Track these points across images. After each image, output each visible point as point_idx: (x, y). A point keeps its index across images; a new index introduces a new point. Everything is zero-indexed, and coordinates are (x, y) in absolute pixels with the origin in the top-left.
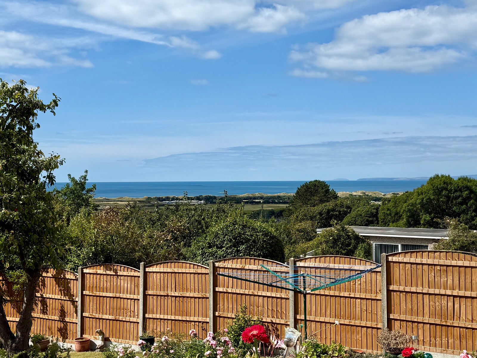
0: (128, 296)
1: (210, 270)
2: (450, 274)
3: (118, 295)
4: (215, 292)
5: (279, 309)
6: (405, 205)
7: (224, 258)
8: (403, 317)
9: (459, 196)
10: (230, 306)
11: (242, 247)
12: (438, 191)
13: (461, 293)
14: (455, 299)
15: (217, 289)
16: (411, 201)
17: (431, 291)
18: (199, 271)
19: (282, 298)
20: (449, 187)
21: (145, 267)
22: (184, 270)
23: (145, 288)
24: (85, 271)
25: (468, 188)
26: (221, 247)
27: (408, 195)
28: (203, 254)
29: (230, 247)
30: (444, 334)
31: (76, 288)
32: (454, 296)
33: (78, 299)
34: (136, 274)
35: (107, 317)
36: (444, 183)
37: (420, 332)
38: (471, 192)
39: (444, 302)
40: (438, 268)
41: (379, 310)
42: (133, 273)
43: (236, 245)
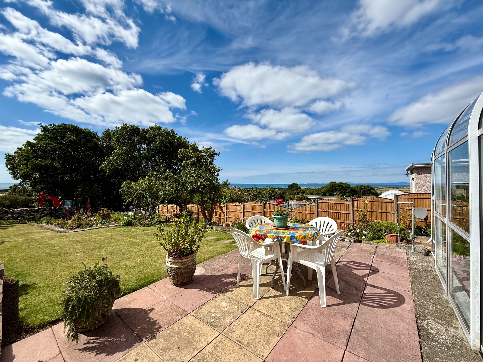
0: (239, 211)
1: (262, 204)
2: (337, 206)
3: (236, 211)
4: (264, 211)
6: (322, 190)
7: (267, 201)
9: (339, 188)
11: (272, 198)
17: (331, 211)
18: (259, 204)
20: (336, 185)
21: (244, 203)
22: (255, 204)
23: (244, 209)
24: (227, 204)
26: (266, 198)
28: (261, 200)
29: (269, 198)
31: (224, 209)
33: (225, 212)
34: (241, 205)
35: (233, 217)
36: (334, 184)
40: (334, 204)
43: (270, 197)
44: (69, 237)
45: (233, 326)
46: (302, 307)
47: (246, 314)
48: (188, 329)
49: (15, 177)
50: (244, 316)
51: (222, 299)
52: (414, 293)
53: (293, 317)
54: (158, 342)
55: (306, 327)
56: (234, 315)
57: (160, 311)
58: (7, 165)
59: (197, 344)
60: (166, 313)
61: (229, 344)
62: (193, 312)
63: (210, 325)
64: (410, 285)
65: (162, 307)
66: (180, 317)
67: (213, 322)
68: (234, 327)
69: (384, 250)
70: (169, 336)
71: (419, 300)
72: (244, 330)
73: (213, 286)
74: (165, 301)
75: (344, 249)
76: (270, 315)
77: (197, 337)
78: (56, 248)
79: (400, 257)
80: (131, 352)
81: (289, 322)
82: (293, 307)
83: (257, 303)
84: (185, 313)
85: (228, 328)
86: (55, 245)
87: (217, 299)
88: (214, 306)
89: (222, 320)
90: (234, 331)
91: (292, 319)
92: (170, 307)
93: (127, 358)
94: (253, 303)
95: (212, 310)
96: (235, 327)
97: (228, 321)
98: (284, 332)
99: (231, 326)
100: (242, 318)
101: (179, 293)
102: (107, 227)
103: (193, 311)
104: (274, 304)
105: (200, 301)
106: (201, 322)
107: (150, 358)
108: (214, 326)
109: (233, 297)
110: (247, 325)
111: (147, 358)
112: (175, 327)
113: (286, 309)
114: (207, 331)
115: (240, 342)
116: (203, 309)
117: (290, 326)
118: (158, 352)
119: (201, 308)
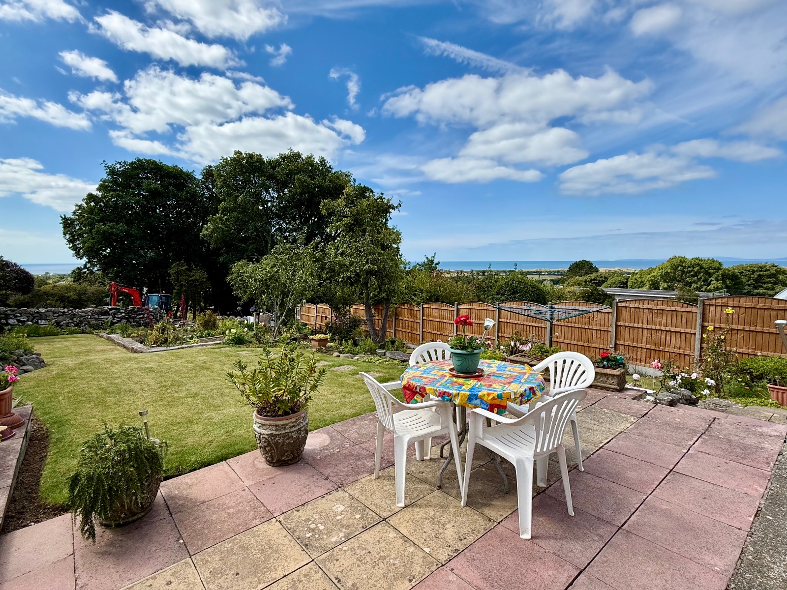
0: (448, 321)
1: (496, 309)
2: (665, 316)
3: (442, 320)
4: (499, 322)
5: (540, 334)
6: (649, 276)
7: (505, 301)
8: (626, 343)
9: (692, 271)
10: (509, 331)
11: (517, 295)
12: (675, 268)
13: (673, 329)
14: (668, 333)
15: (500, 320)
16: (653, 274)
17: (649, 327)
18: (490, 308)
19: (541, 327)
20: (684, 265)
21: (457, 305)
22: (480, 308)
24: (424, 306)
25: (698, 265)
26: (504, 295)
27: (651, 270)
28: (493, 299)
29: (510, 295)
30: (657, 356)
31: (419, 315)
32: (667, 331)
33: (421, 321)
34: (452, 309)
35: (436, 332)
36: (681, 261)
37: (639, 353)
38: (701, 268)
39: (658, 335)
40: (656, 311)
41: (609, 337)
42: (450, 309)
43: (514, 293)
44: (142, 361)
45: (340, 550)
46: (483, 532)
47: (371, 532)
48: (263, 543)
49: (78, 255)
50: (365, 536)
51: (339, 498)
52: (750, 534)
53: (456, 550)
54: (209, 559)
55: (472, 574)
56: (347, 531)
57: (232, 507)
58: (65, 234)
59: (268, 572)
60: (238, 512)
61: (320, 582)
62: (283, 515)
63: (301, 543)
64: (750, 516)
65: (237, 500)
66: (258, 521)
67: (309, 538)
68: (339, 552)
69: (731, 428)
70: (231, 551)
71: (756, 551)
72: (355, 560)
73: (332, 472)
74: (244, 490)
75: (632, 418)
76: (413, 539)
77: (272, 560)
78: (116, 381)
79: (762, 448)
80: (165, 569)
81: (443, 558)
82: (464, 531)
83: (399, 515)
84: (269, 516)
85: (328, 553)
86: (116, 376)
87: (331, 496)
88: (321, 509)
89: (325, 537)
90: (337, 560)
91: (452, 554)
92: (249, 502)
93: (158, 577)
94: (390, 514)
95: (314, 516)
96: (342, 552)
97: (334, 539)
98: (427, 575)
99: (336, 550)
100: (360, 539)
101: (272, 478)
102: (204, 345)
103: (283, 513)
104: (431, 519)
105: (300, 498)
106: (289, 536)
107: (189, 584)
108: (307, 545)
109: (360, 497)
110: (364, 552)
111: (186, 582)
112: (244, 538)
113: (450, 533)
114: (292, 552)
115: (339, 581)
116: (300, 513)
117: (443, 566)
118: (204, 575)
119: (298, 511)
